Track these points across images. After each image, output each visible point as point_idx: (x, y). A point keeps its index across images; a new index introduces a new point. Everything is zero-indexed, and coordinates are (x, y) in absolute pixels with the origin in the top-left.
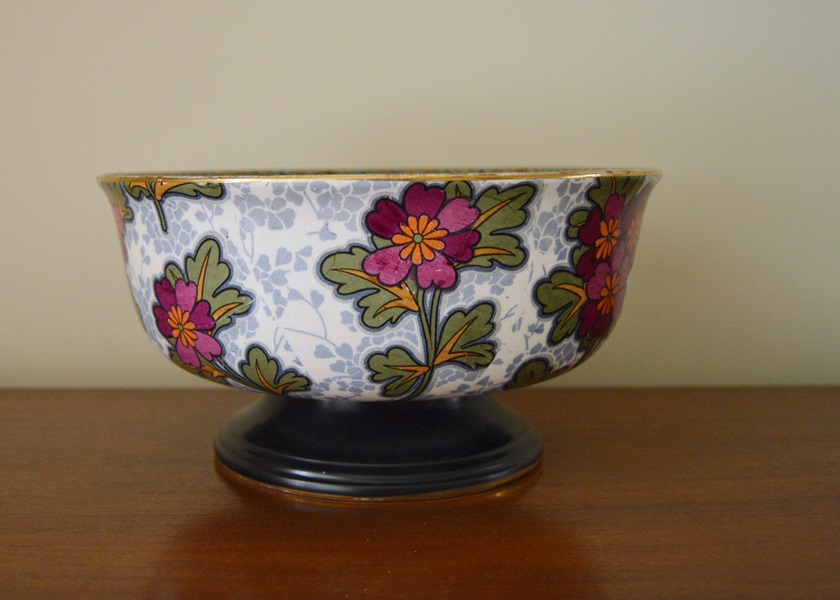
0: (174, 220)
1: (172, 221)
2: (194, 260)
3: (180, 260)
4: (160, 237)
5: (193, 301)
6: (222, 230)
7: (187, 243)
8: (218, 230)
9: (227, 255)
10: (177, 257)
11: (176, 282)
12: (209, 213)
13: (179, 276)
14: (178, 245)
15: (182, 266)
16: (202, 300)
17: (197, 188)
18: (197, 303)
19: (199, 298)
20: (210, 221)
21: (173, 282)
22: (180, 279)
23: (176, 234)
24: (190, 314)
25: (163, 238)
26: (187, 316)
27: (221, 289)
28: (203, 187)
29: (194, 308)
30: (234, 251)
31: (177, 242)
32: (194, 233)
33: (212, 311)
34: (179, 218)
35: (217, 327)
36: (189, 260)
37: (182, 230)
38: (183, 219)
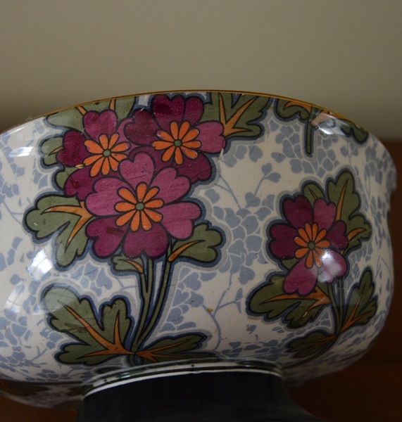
0: (322, 147)
1: (318, 147)
2: (335, 184)
3: (322, 181)
4: (301, 157)
5: (332, 220)
6: (356, 168)
7: (330, 169)
8: (353, 167)
9: (358, 189)
10: (319, 178)
11: (316, 201)
12: (350, 151)
13: (319, 195)
14: (320, 169)
15: (324, 187)
16: (340, 220)
17: (354, 128)
18: (335, 223)
19: (338, 218)
20: (350, 157)
21: (311, 200)
22: (320, 198)
23: (320, 159)
24: (327, 232)
25: (305, 159)
26: (323, 234)
27: (354, 214)
28: (357, 128)
29: (332, 227)
30: (361, 186)
31: (320, 166)
32: (337, 163)
33: (348, 231)
34: (326, 147)
35: (349, 247)
36: (331, 183)
37: (327, 157)
38: (330, 148)
